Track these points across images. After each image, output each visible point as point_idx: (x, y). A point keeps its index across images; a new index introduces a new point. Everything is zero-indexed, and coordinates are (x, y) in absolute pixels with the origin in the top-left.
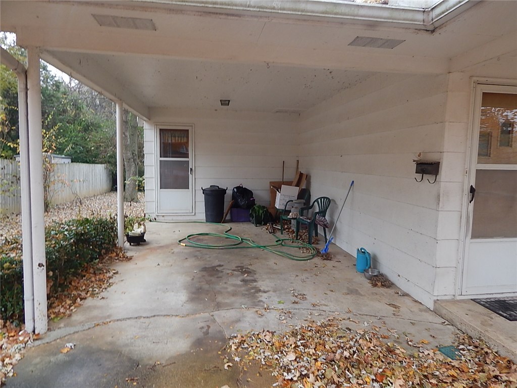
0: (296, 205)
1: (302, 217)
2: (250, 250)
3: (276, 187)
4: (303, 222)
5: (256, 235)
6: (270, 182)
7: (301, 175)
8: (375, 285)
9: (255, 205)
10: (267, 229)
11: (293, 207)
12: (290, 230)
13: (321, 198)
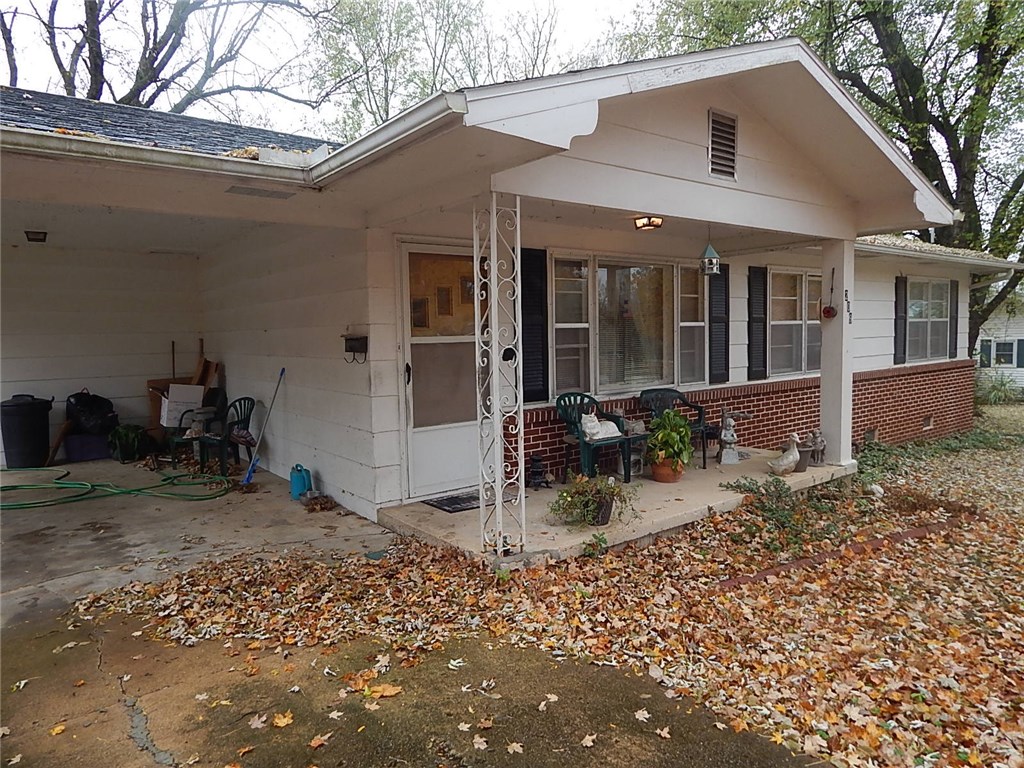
0: (200, 417)
1: (208, 435)
2: (108, 499)
3: (159, 389)
4: (211, 441)
5: (123, 477)
6: (149, 382)
7: (207, 365)
8: (313, 510)
9: (118, 425)
10: (145, 465)
11: (194, 421)
12: (192, 461)
13: (239, 400)
